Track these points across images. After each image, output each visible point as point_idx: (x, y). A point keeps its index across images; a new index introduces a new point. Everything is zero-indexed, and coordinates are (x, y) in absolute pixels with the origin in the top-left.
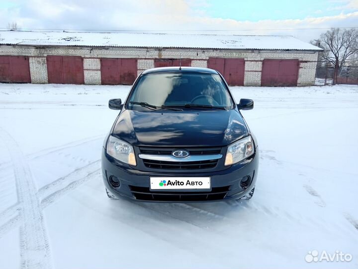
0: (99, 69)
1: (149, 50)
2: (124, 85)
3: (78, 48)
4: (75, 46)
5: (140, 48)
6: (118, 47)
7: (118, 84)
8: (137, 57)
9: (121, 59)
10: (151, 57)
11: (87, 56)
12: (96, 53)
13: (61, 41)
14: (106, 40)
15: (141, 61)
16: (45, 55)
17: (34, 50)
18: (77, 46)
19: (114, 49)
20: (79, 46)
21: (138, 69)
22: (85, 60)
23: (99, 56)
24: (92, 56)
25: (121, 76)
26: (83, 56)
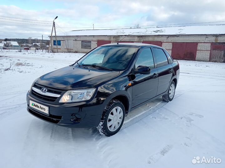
0: (171, 49)
1: (208, 36)
2: (186, 60)
3: (160, 36)
4: (159, 35)
5: (201, 35)
6: (185, 35)
7: (182, 60)
8: (198, 41)
9: (187, 43)
10: (209, 42)
11: (165, 41)
12: (170, 39)
13: (152, 33)
14: (180, 31)
15: (201, 44)
16: (142, 41)
17: (137, 38)
18: (160, 35)
19: (183, 36)
20: (161, 35)
21: (198, 49)
22: (163, 43)
23: (172, 41)
24: (168, 41)
25: (184, 54)
26: (162, 41)
